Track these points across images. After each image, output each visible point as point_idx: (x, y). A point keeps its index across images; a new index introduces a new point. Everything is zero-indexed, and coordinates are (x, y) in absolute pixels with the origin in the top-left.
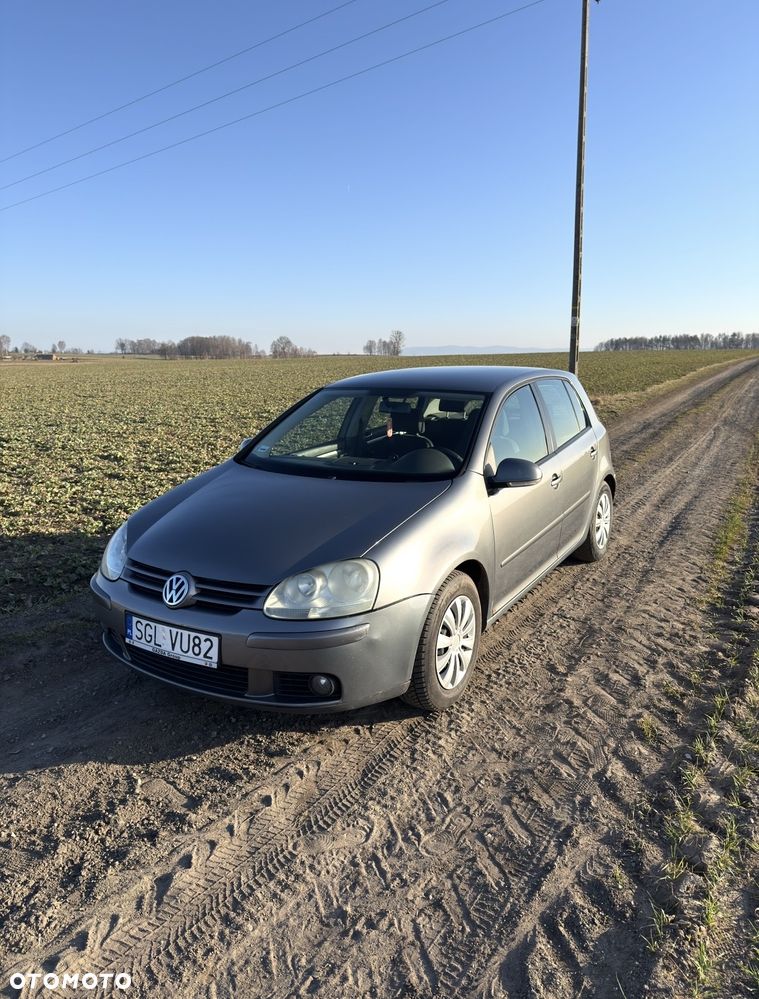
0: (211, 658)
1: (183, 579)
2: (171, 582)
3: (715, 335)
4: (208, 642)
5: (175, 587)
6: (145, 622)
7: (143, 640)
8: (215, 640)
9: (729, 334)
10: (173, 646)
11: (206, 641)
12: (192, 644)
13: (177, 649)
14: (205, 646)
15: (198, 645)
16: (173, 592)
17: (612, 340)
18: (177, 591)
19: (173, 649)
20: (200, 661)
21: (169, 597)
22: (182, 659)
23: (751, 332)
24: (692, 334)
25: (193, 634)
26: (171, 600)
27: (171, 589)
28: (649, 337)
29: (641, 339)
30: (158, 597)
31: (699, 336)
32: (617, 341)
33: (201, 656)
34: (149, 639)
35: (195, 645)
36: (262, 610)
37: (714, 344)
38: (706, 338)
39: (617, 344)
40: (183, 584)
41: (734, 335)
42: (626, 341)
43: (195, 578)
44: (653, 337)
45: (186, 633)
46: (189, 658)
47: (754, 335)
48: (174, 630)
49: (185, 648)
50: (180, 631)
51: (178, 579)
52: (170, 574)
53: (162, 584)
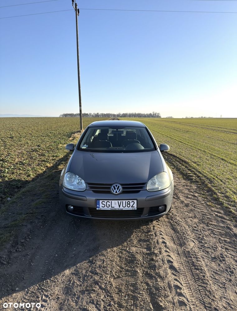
0: (134, 207)
1: (118, 185)
2: (114, 187)
3: (92, 113)
4: (133, 203)
5: (116, 188)
6: (106, 201)
7: (106, 207)
8: (135, 201)
9: (96, 113)
10: (119, 206)
11: (132, 202)
12: (127, 204)
13: (121, 207)
14: (131, 204)
15: (129, 204)
16: (116, 190)
17: (64, 114)
18: (118, 189)
19: (119, 207)
20: (130, 208)
21: (115, 191)
22: (123, 209)
23: (101, 113)
24: (86, 113)
25: (127, 201)
26: (116, 192)
27: (115, 189)
28: (75, 114)
29: (73, 114)
30: (110, 192)
31: (88, 114)
32: (66, 114)
33: (130, 207)
34: (108, 206)
35: (128, 204)
36: (147, 190)
37: (92, 116)
38: (90, 114)
39: (66, 115)
40: (119, 187)
41: (97, 113)
42: (68, 114)
43: (121, 184)
44: (76, 113)
45: (124, 201)
46: (126, 208)
47: (102, 114)
48: (120, 201)
49: (124, 206)
50: (122, 201)
51: (116, 186)
52: (111, 185)
53: (110, 188)
